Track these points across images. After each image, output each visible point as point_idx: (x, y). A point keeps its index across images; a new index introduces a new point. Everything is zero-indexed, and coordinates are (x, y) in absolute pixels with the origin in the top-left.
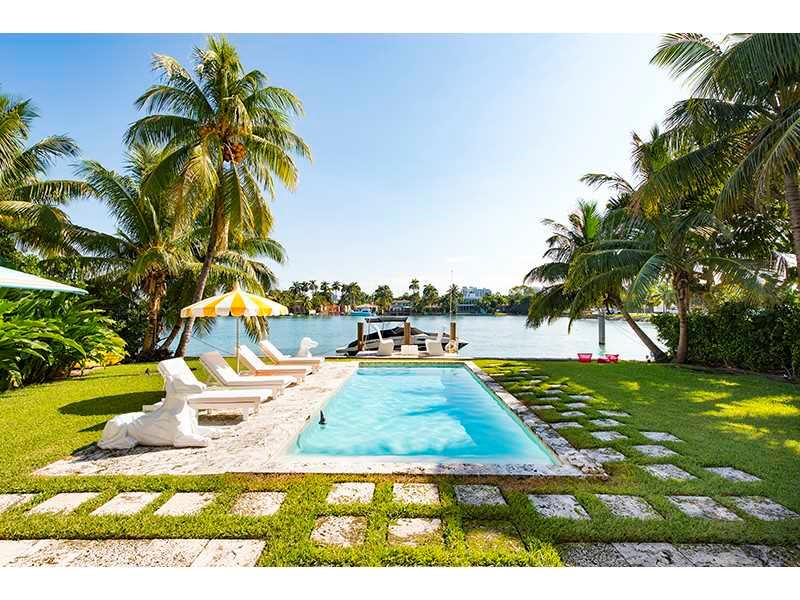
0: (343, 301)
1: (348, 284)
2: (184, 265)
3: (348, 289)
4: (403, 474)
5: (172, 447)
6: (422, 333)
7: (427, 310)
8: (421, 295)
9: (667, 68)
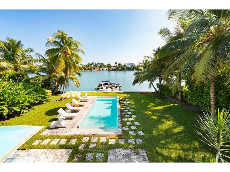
0: (100, 67)
1: (101, 63)
2: (61, 75)
3: (101, 64)
4: (94, 135)
5: (61, 127)
6: (112, 84)
7: (119, 69)
8: (118, 65)
9: (161, 36)
